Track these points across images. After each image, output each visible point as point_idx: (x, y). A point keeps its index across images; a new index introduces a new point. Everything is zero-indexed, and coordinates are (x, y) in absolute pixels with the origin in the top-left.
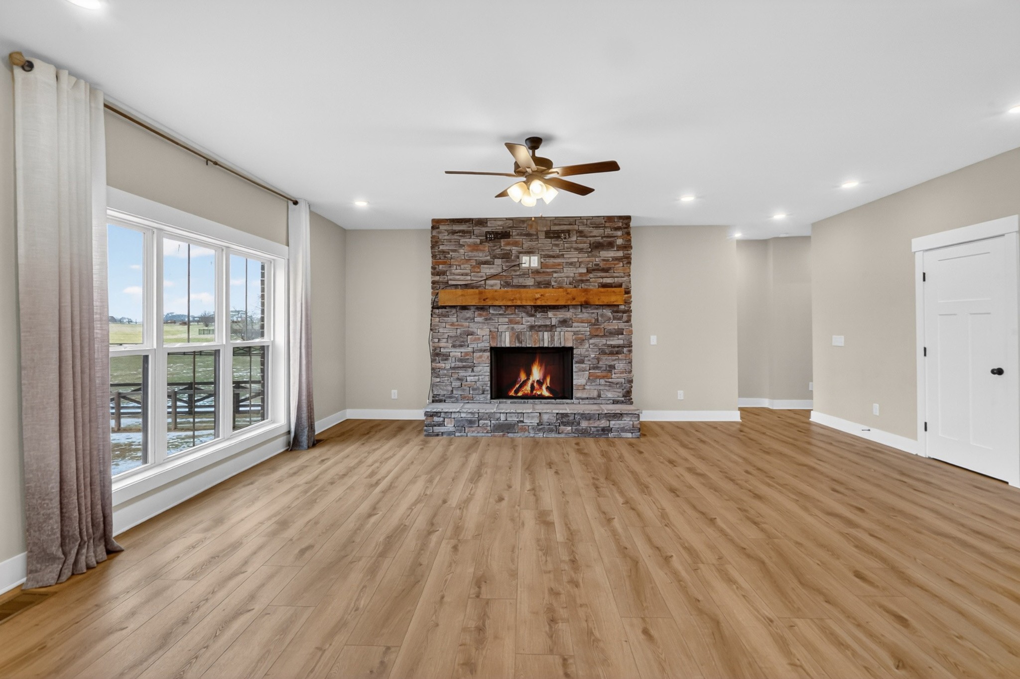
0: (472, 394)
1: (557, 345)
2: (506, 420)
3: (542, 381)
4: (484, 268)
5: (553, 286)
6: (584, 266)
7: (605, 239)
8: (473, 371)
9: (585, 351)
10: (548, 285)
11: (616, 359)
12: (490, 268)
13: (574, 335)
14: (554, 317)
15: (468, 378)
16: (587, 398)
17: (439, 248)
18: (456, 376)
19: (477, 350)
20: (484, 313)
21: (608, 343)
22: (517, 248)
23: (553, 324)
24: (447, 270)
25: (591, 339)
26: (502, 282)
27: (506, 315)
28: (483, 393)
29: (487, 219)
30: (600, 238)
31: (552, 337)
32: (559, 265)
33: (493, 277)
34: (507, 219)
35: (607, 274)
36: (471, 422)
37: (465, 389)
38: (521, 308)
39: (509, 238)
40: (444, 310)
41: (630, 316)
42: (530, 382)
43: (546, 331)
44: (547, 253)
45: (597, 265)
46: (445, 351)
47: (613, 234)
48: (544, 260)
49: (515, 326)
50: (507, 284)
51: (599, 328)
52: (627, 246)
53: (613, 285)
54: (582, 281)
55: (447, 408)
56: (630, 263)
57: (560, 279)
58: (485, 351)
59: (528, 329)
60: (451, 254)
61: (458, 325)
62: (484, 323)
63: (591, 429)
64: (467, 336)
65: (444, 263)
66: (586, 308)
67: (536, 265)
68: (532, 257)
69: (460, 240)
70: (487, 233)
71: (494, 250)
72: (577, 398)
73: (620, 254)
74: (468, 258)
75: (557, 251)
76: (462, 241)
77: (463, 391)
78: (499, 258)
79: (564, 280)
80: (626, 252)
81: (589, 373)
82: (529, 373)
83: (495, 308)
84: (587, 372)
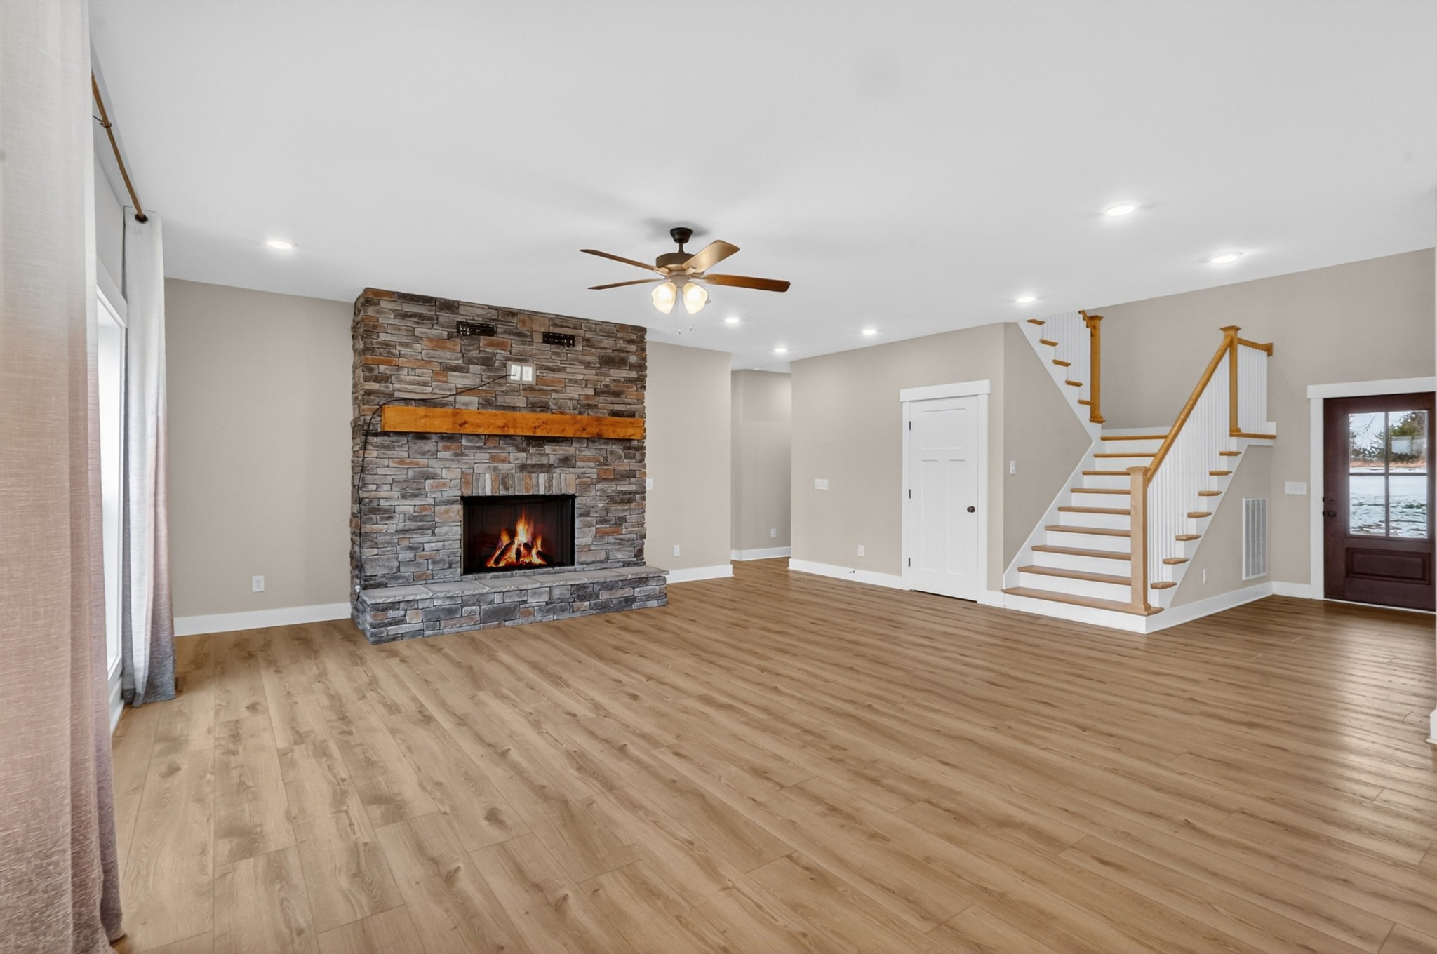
0: (432, 570)
1: (555, 491)
2: (504, 602)
3: (530, 544)
4: (452, 376)
5: (552, 410)
6: (592, 386)
7: (616, 353)
8: (433, 533)
9: (591, 500)
10: (545, 408)
11: (627, 509)
12: (462, 377)
13: (579, 478)
14: (552, 453)
15: (427, 546)
16: (594, 562)
17: (378, 337)
18: (405, 543)
19: (441, 502)
20: (454, 445)
21: (619, 488)
22: (503, 352)
23: (551, 463)
24: (391, 375)
25: (598, 483)
26: (481, 401)
27: (486, 448)
28: (450, 567)
29: (458, 302)
30: (610, 351)
31: (550, 480)
32: (560, 381)
33: (468, 391)
34: (490, 308)
35: (618, 399)
36: (450, 612)
37: (421, 564)
38: (508, 439)
39: (493, 336)
40: (387, 438)
41: (643, 455)
42: (515, 547)
43: (541, 473)
44: (545, 364)
45: (607, 386)
46: (388, 504)
47: (626, 348)
48: (540, 373)
49: (501, 466)
50: (488, 404)
51: (608, 469)
52: (641, 366)
53: (625, 414)
54: (589, 406)
55: (412, 595)
56: (644, 387)
57: (562, 401)
58: (454, 502)
59: (517, 470)
60: (398, 348)
61: (411, 463)
62: (453, 460)
63: (612, 601)
64: (425, 480)
65: (388, 363)
66: (594, 442)
67: (530, 379)
68: (524, 368)
69: (414, 328)
70: (460, 324)
71: (469, 351)
72: (582, 564)
73: (634, 374)
74: (427, 359)
75: (557, 363)
76: (419, 331)
77: (418, 567)
78: (477, 364)
79: (567, 403)
80: (641, 373)
81: (596, 528)
82: (513, 534)
83: (471, 437)
84: (594, 528)
